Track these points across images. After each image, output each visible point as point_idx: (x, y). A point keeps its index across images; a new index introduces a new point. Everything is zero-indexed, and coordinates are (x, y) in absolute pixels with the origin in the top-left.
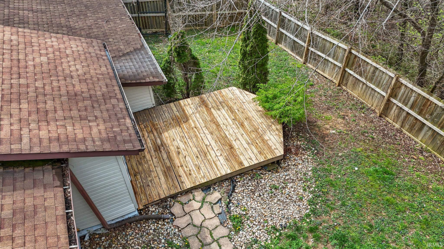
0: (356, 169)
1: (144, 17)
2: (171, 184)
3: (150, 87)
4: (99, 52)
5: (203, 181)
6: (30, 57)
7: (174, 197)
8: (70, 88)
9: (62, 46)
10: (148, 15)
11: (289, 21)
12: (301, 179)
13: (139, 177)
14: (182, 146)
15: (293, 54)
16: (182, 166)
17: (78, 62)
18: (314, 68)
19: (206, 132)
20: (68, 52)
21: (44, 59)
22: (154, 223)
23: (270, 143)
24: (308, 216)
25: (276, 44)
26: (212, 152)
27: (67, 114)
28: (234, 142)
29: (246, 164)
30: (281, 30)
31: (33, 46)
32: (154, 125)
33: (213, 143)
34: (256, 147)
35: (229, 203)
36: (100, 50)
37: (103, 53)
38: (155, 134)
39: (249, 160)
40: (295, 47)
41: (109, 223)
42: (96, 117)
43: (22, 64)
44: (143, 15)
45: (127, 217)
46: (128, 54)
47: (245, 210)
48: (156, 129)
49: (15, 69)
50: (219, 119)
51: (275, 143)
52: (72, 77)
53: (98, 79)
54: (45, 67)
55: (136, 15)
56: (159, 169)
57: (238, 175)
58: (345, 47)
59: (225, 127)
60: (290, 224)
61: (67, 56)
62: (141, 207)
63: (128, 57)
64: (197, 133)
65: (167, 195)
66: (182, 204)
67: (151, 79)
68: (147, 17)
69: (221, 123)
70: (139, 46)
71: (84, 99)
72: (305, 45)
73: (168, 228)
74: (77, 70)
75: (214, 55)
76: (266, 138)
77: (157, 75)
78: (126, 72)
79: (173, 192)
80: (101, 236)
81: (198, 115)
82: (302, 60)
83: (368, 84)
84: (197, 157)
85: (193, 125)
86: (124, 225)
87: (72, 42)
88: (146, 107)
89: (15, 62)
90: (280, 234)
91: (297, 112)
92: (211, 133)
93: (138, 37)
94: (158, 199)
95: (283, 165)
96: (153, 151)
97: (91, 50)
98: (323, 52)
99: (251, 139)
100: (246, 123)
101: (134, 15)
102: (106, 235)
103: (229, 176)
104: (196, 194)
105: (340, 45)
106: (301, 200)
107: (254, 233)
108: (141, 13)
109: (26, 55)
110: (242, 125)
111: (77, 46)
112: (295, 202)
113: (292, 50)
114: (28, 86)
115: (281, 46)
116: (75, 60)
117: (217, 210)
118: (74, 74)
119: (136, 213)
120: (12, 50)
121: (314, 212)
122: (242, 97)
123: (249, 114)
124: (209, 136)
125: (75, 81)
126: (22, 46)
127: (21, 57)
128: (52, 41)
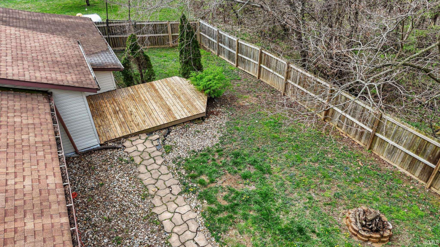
0: (257, 121)
1: (114, 38)
2: (124, 130)
3: (112, 72)
4: (74, 45)
5: (147, 128)
6: (28, 43)
7: (126, 137)
8: (54, 59)
9: (49, 39)
10: (117, 36)
11: (224, 36)
12: (217, 127)
13: (101, 127)
14: (134, 110)
15: (229, 62)
16: (133, 121)
17: (59, 48)
18: (243, 70)
19: (152, 102)
20: (53, 42)
21: (37, 44)
22: (111, 151)
23: (197, 107)
24: (217, 145)
25: (218, 56)
26: (155, 113)
27: (52, 69)
28: (172, 107)
29: (178, 118)
30: (220, 44)
31: (29, 38)
32: (114, 100)
33: (157, 108)
34: (187, 109)
35: (164, 140)
36: (75, 44)
37: (76, 45)
38: (115, 104)
39: (181, 116)
40: (230, 56)
41: (80, 151)
42: (70, 73)
43: (23, 45)
44: (112, 36)
45: (92, 148)
46: (96, 53)
47: (175, 143)
48: (116, 102)
49: (19, 47)
50: (162, 95)
51: (200, 106)
52: (55, 54)
53: (73, 57)
54: (38, 48)
55: (107, 36)
56: (116, 124)
57: (172, 126)
58: (258, 49)
59: (166, 99)
60: (204, 149)
61: (52, 44)
62: (102, 143)
63: (96, 55)
64: (146, 103)
65: (121, 136)
66: (132, 141)
67: (112, 67)
68: (116, 38)
69: (164, 97)
70: (105, 49)
71: (63, 64)
72: (235, 53)
73: (120, 152)
74: (59, 51)
75: (168, 63)
76: (195, 104)
77: (117, 64)
78: (94, 62)
79: (125, 134)
80: (73, 158)
81: (147, 93)
82: (235, 65)
83: (275, 73)
84: (144, 116)
85: (143, 99)
86: (90, 152)
87: (56, 38)
88: (109, 90)
89: (19, 44)
90: (197, 154)
91: (215, 85)
92: (156, 103)
93: (105, 44)
94: (114, 138)
95: (206, 120)
96: (113, 114)
97: (68, 43)
98: (247, 56)
99: (184, 105)
100: (182, 97)
101: (105, 36)
102: (77, 157)
103: (166, 126)
104: (141, 136)
105: (255, 48)
106: (215, 137)
107: (179, 154)
108: (111, 35)
109: (25, 41)
110: (179, 98)
111: (59, 40)
112: (210, 138)
113: (229, 59)
114: (27, 55)
115: (222, 57)
116: (57, 46)
117: (155, 143)
118: (57, 53)
119: (99, 145)
120: (16, 39)
121: (221, 142)
122: (181, 82)
123: (185, 91)
124: (154, 105)
125: (57, 56)
126: (22, 37)
127: (23, 42)
128: (43, 37)
